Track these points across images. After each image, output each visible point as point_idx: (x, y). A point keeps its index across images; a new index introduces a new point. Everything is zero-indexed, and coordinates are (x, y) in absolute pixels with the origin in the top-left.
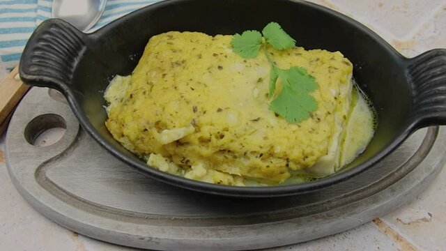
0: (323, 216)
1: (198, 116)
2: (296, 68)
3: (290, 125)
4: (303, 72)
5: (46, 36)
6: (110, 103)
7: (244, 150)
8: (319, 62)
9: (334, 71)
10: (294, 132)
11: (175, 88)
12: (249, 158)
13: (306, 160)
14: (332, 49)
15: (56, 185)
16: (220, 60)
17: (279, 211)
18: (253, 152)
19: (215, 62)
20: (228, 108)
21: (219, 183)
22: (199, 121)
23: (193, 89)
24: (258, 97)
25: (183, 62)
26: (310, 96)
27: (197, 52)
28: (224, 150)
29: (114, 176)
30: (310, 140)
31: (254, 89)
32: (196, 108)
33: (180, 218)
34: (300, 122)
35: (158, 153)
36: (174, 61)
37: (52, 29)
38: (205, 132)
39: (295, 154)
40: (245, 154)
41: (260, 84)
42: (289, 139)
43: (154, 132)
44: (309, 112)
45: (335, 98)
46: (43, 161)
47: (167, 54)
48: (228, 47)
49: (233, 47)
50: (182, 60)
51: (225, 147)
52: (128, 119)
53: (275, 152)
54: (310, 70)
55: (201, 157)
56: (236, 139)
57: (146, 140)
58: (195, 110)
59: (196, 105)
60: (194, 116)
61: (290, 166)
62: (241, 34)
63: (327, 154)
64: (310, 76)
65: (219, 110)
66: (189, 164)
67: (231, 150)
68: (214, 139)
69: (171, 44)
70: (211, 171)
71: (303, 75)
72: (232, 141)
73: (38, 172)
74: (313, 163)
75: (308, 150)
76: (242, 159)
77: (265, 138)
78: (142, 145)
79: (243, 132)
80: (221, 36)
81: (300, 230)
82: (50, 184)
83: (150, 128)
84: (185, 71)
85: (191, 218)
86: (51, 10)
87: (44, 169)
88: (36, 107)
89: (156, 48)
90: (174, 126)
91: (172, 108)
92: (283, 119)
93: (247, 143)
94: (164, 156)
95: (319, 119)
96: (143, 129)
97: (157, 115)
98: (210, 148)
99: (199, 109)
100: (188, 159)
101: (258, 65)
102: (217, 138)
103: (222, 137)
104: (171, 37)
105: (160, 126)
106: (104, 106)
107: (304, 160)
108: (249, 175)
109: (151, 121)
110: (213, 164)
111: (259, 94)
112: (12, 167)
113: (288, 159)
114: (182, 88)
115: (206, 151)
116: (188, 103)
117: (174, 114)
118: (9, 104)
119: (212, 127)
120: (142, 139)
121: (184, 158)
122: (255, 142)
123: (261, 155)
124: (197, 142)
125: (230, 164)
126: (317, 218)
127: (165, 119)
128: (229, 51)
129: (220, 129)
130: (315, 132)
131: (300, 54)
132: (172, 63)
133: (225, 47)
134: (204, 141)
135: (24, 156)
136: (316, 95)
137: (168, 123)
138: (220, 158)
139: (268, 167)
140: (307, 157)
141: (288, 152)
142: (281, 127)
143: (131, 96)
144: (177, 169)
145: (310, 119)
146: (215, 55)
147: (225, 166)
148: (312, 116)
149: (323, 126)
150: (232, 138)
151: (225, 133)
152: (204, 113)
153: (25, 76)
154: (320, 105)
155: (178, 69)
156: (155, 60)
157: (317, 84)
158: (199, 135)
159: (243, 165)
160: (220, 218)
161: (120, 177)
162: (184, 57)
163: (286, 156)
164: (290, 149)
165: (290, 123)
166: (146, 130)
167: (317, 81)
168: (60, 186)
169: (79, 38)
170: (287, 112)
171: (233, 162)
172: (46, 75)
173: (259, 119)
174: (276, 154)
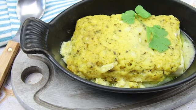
0: (183, 95)
1: (117, 56)
2: (155, 26)
3: (161, 53)
4: (159, 27)
5: (29, 27)
6: (64, 56)
7: (142, 69)
8: (165, 21)
9: (173, 24)
10: (164, 56)
11: (100, 44)
12: (145, 73)
13: (173, 69)
14: (168, 14)
15: (46, 103)
16: (118, 27)
17: (161, 96)
18: (147, 70)
19: (116, 28)
20: (130, 50)
21: (132, 87)
22: (118, 59)
23: (110, 43)
24: (141, 42)
25: (100, 31)
26: (166, 38)
27: (105, 25)
28: (133, 71)
29: (75, 93)
30: (172, 59)
31: (138, 39)
32: (115, 52)
33: (115, 108)
34: (165, 51)
35: (100, 77)
36: (95, 30)
37: (31, 23)
38: (123, 63)
39: (167, 67)
40: (143, 71)
41: (140, 36)
42: (162, 60)
43: (96, 67)
44: (168, 46)
45: (177, 37)
46: (36, 91)
47: (90, 28)
48: (120, 20)
49: (122, 20)
50: (99, 29)
51: (133, 69)
52: (80, 63)
53: (157, 67)
54: (161, 25)
55: (122, 76)
56: (137, 65)
57: (92, 72)
58: (115, 54)
59: (115, 51)
60: (115, 56)
61: (165, 73)
62: (124, 13)
63: (180, 65)
64: (163, 29)
65: (127, 52)
66: (116, 80)
67: (136, 70)
68: (127, 66)
69: (90, 22)
70: (127, 82)
71: (159, 28)
72: (136, 66)
73: (35, 97)
74: (176, 70)
75: (173, 64)
76: (142, 74)
77: (151, 62)
78: (91, 75)
79: (140, 61)
80: (114, 15)
81: (174, 103)
82: (43, 103)
83: (94, 66)
84: (102, 35)
85: (120, 107)
86: (16, 13)
87: (37, 95)
88: (23, 64)
89: (83, 25)
90: (107, 63)
91: (103, 54)
92: (157, 51)
93: (143, 66)
94: (102, 79)
95: (173, 49)
96: (90, 67)
97: (96, 59)
98: (126, 71)
99: (117, 53)
100: (116, 78)
101: (136, 27)
102: (128, 65)
103: (131, 64)
104: (88, 19)
105: (99, 64)
106: (62, 58)
107: (172, 69)
108: (146, 81)
109: (94, 63)
110: (127, 78)
111: (141, 41)
112: (20, 97)
113: (163, 70)
114: (104, 43)
115: (124, 73)
116: (110, 50)
117: (105, 57)
118: (8, 65)
119: (125, 60)
120: (90, 72)
121: (113, 78)
122: (146, 64)
123: (151, 70)
124: (119, 69)
125: (136, 77)
126: (180, 96)
127: (101, 60)
128: (121, 22)
129: (130, 61)
130: (173, 55)
131: (154, 19)
132: (95, 32)
133: (118, 20)
134: (122, 68)
135: (25, 91)
136: (168, 37)
137: (103, 62)
138: (131, 75)
139: (155, 75)
140: (173, 68)
141: (163, 67)
142: (157, 55)
143: (78, 51)
144: (109, 84)
145: (169, 49)
146: (115, 25)
147: (134, 78)
148: (169, 48)
149: (176, 52)
150: (135, 64)
151: (132, 63)
152: (120, 54)
153: (26, 50)
154: (172, 42)
155: (98, 34)
156: (84, 31)
157: (167, 32)
158: (120, 65)
159: (143, 77)
160: (134, 104)
161: (79, 92)
162: (100, 28)
163: (162, 68)
164: (164, 65)
165: (160, 53)
166: (92, 67)
167: (166, 31)
168: (49, 102)
169: (45, 26)
170: (158, 48)
171: (137, 76)
172: (36, 48)
173: (145, 53)
174: (157, 68)
